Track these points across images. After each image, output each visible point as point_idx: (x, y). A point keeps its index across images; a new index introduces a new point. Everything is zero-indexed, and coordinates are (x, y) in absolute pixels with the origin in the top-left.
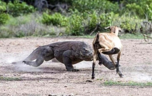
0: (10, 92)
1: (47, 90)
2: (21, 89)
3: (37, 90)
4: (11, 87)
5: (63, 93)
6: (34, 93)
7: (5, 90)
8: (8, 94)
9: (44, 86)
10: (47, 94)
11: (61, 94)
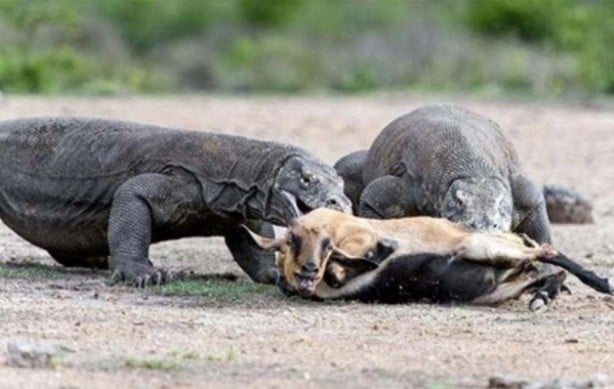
0: (300, 362)
1: (483, 357)
2: (354, 347)
3: (435, 352)
4: (306, 337)
5: (558, 373)
6: (418, 367)
7: (275, 350)
8: (293, 370)
9: (469, 335)
10: (484, 375)
11: (550, 376)
